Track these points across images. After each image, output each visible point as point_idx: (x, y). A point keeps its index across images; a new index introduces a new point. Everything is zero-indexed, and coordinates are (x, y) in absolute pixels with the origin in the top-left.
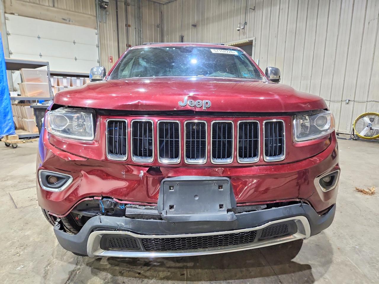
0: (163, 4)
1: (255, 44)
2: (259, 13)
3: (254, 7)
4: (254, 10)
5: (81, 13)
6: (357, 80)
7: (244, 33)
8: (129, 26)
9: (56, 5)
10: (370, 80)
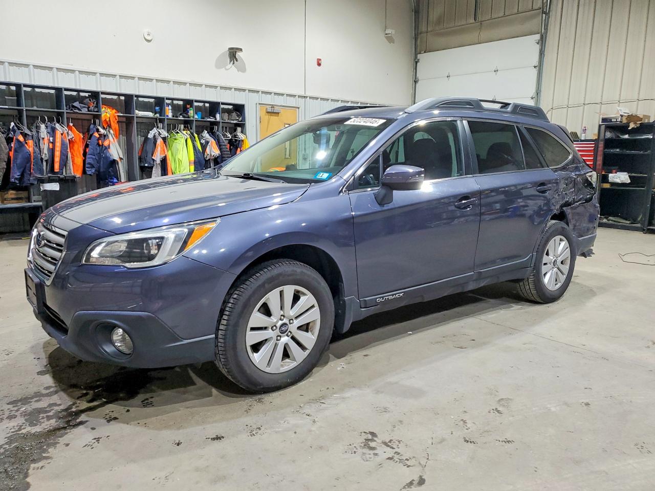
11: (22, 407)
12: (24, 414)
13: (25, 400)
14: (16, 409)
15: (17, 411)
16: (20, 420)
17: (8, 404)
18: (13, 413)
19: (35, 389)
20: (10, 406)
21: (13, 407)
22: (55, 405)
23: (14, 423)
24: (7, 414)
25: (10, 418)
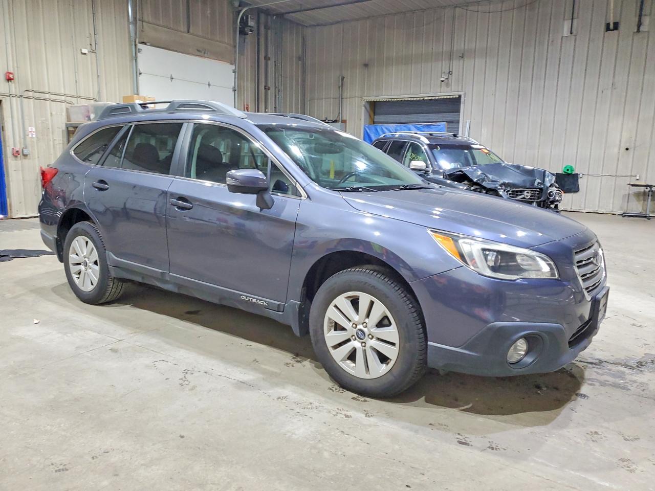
0: (307, 27)
1: (465, 100)
2: (469, 63)
3: (463, 54)
4: (462, 57)
5: (217, 41)
6: (590, 152)
7: (447, 85)
8: (269, 59)
9: (191, 31)
10: (605, 152)
11: (622, 383)
12: (623, 378)
13: (615, 386)
14: (626, 384)
15: (627, 383)
16: (629, 377)
17: (630, 390)
18: (630, 383)
19: (602, 388)
20: (629, 387)
21: (627, 386)
22: (598, 373)
23: (634, 378)
24: (635, 385)
25: (635, 382)
